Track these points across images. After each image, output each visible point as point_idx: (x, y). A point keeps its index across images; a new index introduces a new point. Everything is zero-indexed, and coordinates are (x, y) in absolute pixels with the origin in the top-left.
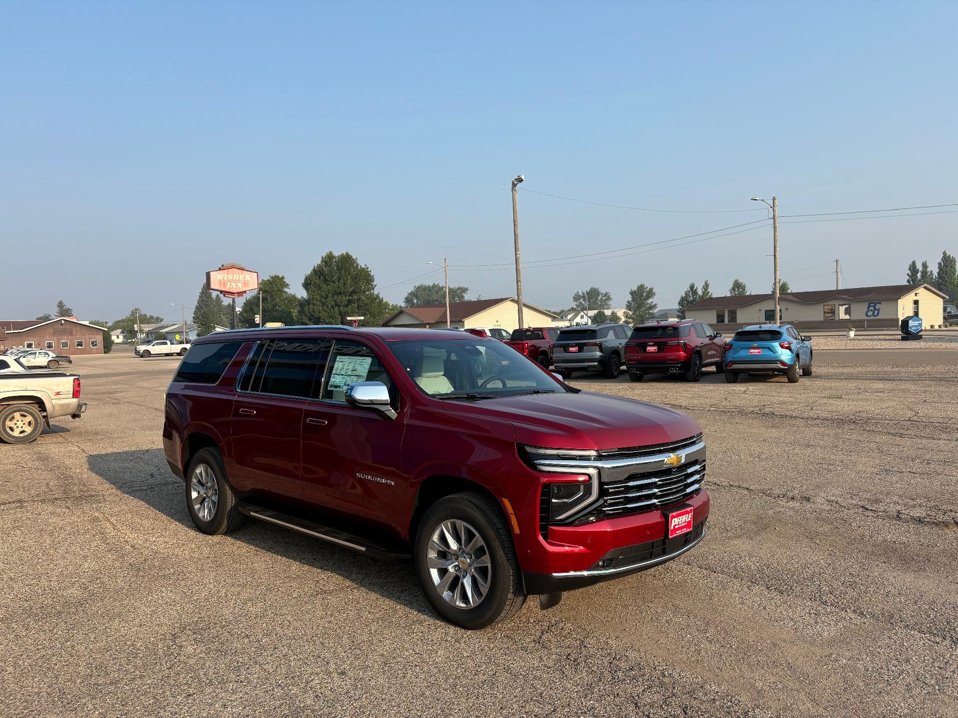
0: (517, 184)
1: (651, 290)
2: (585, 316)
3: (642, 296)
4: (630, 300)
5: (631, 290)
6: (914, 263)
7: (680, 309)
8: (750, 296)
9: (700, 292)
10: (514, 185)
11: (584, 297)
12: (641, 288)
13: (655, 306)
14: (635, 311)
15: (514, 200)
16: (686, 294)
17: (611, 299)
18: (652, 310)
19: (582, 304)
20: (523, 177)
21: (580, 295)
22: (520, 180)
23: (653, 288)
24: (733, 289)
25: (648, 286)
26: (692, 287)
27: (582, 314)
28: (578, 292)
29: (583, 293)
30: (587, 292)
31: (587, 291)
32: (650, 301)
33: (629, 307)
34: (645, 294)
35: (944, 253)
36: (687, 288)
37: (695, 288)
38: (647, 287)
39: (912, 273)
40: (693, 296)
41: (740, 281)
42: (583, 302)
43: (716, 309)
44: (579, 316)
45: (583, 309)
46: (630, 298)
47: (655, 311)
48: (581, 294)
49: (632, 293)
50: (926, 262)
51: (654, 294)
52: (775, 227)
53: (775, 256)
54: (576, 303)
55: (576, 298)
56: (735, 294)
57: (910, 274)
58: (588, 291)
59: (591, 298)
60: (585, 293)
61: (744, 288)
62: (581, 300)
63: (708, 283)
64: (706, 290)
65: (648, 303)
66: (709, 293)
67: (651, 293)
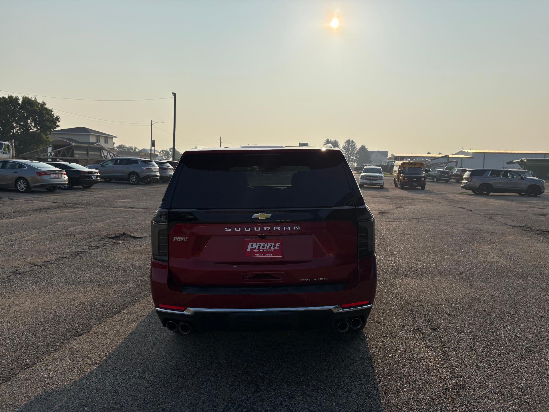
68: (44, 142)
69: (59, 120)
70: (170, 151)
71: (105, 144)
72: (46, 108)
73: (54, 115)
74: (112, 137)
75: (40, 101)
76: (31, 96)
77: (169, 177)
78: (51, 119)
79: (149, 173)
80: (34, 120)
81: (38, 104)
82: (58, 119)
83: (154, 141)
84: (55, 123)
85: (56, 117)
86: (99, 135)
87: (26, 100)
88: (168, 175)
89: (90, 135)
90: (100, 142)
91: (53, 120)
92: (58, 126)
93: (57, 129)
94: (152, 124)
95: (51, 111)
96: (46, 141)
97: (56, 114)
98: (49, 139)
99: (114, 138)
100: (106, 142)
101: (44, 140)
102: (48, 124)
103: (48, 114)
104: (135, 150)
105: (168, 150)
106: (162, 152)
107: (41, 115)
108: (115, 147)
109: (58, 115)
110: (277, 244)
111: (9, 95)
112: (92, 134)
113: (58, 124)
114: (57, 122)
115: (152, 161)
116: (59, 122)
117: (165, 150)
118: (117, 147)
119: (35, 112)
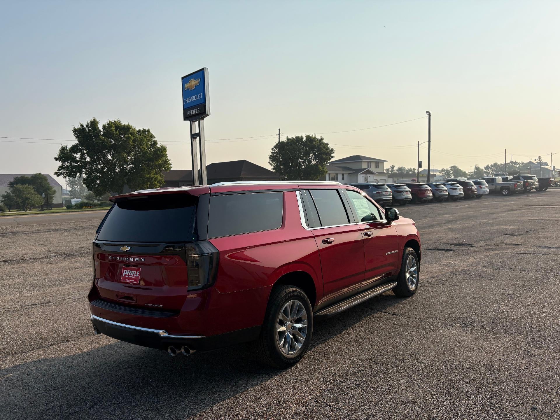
68: (320, 172)
69: (334, 151)
70: (451, 170)
71: (376, 169)
72: (323, 143)
73: (330, 148)
74: (382, 162)
75: (318, 137)
76: (312, 134)
77: (405, 200)
78: (326, 152)
79: (379, 197)
80: (314, 154)
81: (318, 139)
82: (332, 151)
83: (421, 162)
84: (330, 155)
85: (331, 149)
86: (370, 161)
87: (308, 137)
88: (404, 198)
89: (361, 161)
90: (371, 167)
91: (328, 153)
92: (333, 157)
93: (332, 160)
94: (419, 145)
95: (327, 144)
96: (322, 171)
97: (331, 146)
98: (324, 169)
99: (385, 163)
100: (377, 166)
101: (321, 170)
102: (324, 156)
103: (324, 147)
104: (414, 172)
105: (449, 169)
106: (443, 172)
107: (319, 150)
108: (395, 170)
109: (332, 147)
110: (138, 272)
111: (296, 136)
112: (363, 160)
113: (333, 155)
114: (332, 154)
115: (385, 185)
116: (334, 153)
117: (445, 169)
118: (397, 170)
119: (314, 147)
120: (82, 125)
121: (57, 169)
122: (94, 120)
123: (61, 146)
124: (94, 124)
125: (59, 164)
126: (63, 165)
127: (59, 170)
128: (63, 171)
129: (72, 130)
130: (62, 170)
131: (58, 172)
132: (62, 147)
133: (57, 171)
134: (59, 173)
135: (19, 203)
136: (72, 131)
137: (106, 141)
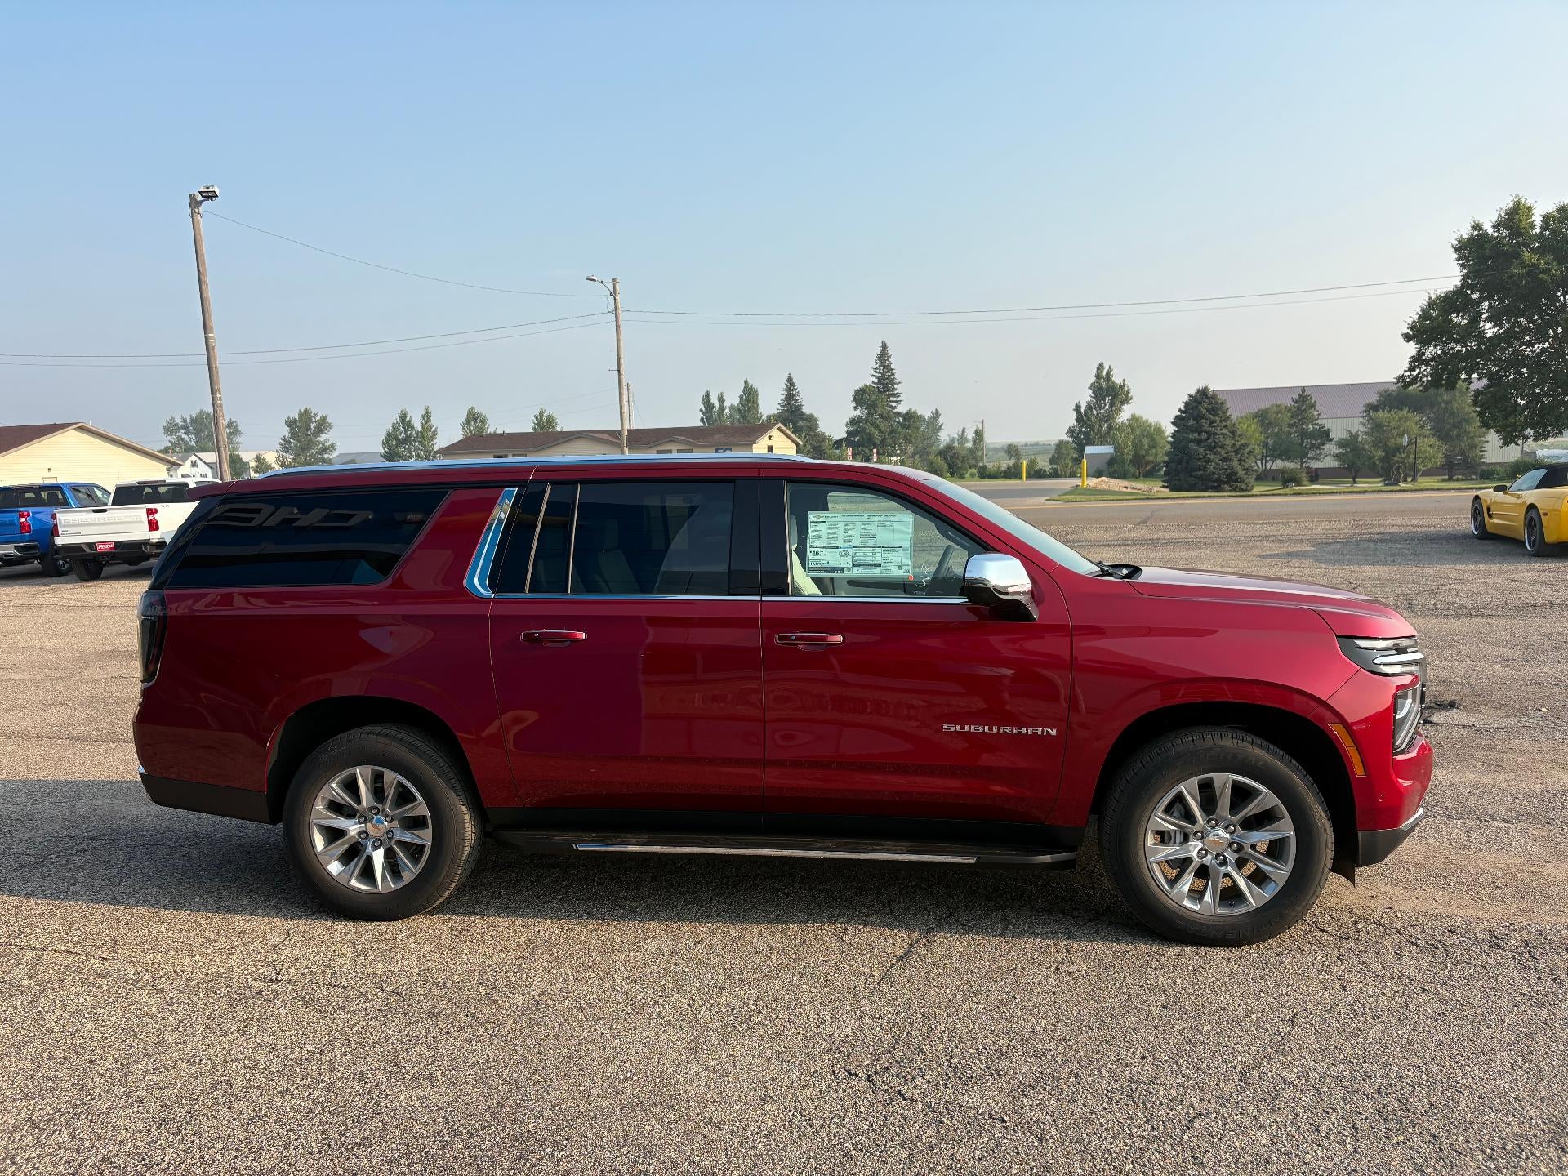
0: (202, 201)
1: (324, 419)
2: (199, 462)
3: (308, 428)
4: (287, 435)
5: (289, 418)
6: (707, 396)
7: (386, 452)
8: (495, 435)
9: (418, 426)
10: (194, 204)
11: (185, 427)
12: (306, 415)
13: (332, 447)
14: (297, 455)
15: (197, 231)
16: (393, 427)
17: (239, 432)
18: (327, 453)
19: (183, 440)
20: (217, 190)
21: (177, 424)
22: (210, 195)
23: (326, 417)
24: (467, 422)
25: (319, 412)
26: (403, 417)
27: (193, 458)
28: (173, 419)
29: (184, 421)
30: (192, 420)
31: (191, 416)
32: (322, 438)
33: (285, 447)
34: (313, 426)
35: (746, 382)
36: (395, 418)
37: (408, 419)
38: (316, 414)
39: (706, 409)
40: (406, 432)
41: (477, 410)
42: (184, 436)
43: (492, 453)
44: (188, 463)
45: (189, 450)
46: (286, 432)
47: (333, 456)
48: (179, 421)
49: (290, 424)
50: (722, 394)
51: (329, 426)
52: (617, 327)
53: (619, 371)
54: (169, 438)
55: (171, 429)
56: (470, 430)
57: (704, 409)
58: (194, 416)
59: (201, 430)
60: (188, 420)
61: (484, 421)
62: (182, 433)
63: (430, 411)
64: (427, 422)
65: (319, 442)
66: (431, 426)
67: (323, 426)
120: (1477, 227)
121: (1406, 366)
122: (1518, 203)
123: (1427, 299)
124: (1515, 218)
125: (1412, 348)
126: (1420, 354)
127: (1411, 369)
128: (1422, 370)
129: (1453, 246)
130: (1420, 368)
131: (1408, 373)
132: (1430, 298)
133: (1406, 371)
134: (1409, 376)
135: (1374, 463)
136: (1453, 250)
137: (1543, 266)
